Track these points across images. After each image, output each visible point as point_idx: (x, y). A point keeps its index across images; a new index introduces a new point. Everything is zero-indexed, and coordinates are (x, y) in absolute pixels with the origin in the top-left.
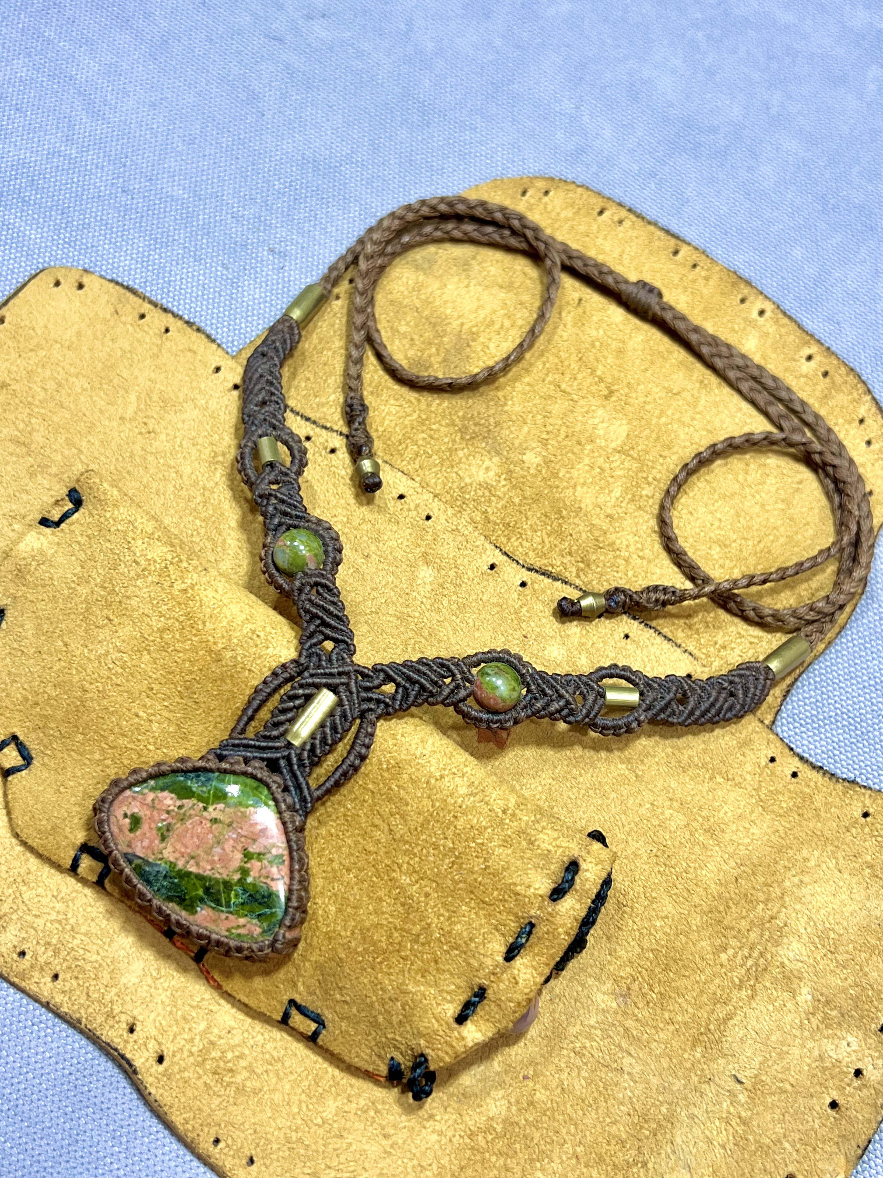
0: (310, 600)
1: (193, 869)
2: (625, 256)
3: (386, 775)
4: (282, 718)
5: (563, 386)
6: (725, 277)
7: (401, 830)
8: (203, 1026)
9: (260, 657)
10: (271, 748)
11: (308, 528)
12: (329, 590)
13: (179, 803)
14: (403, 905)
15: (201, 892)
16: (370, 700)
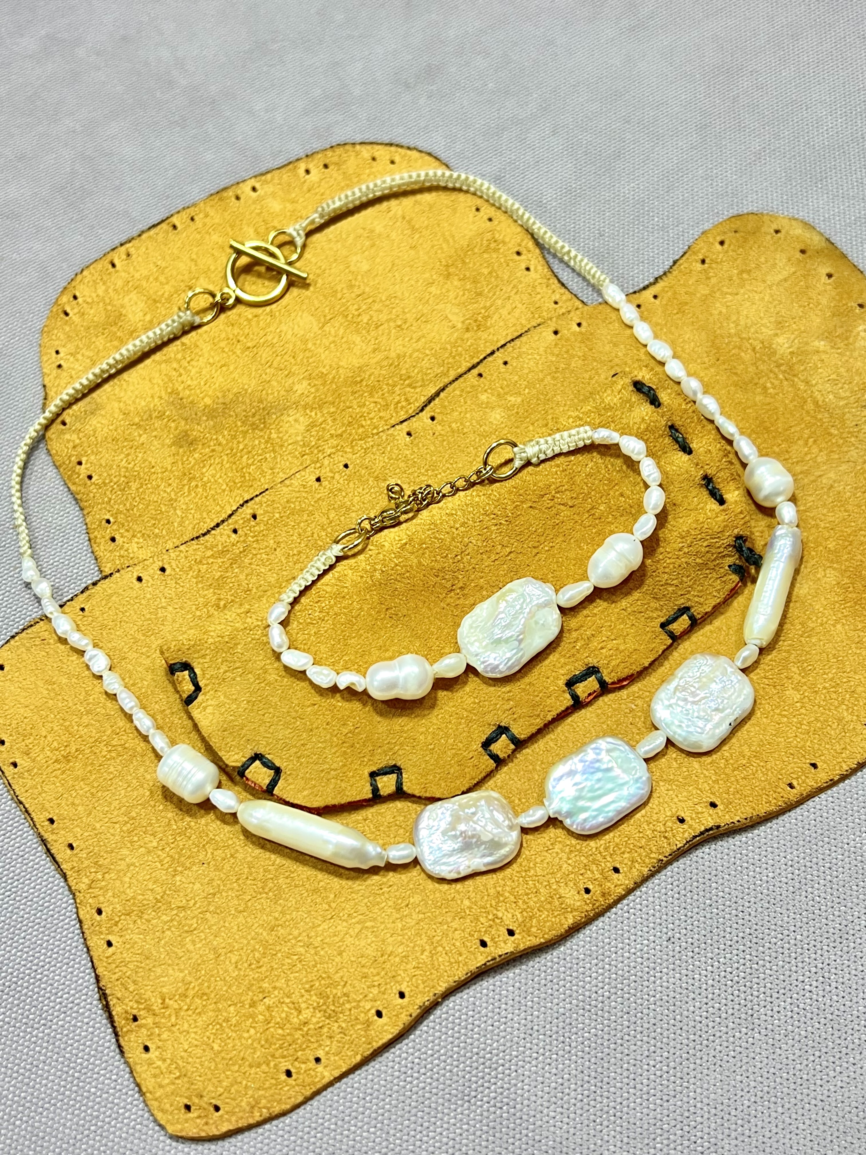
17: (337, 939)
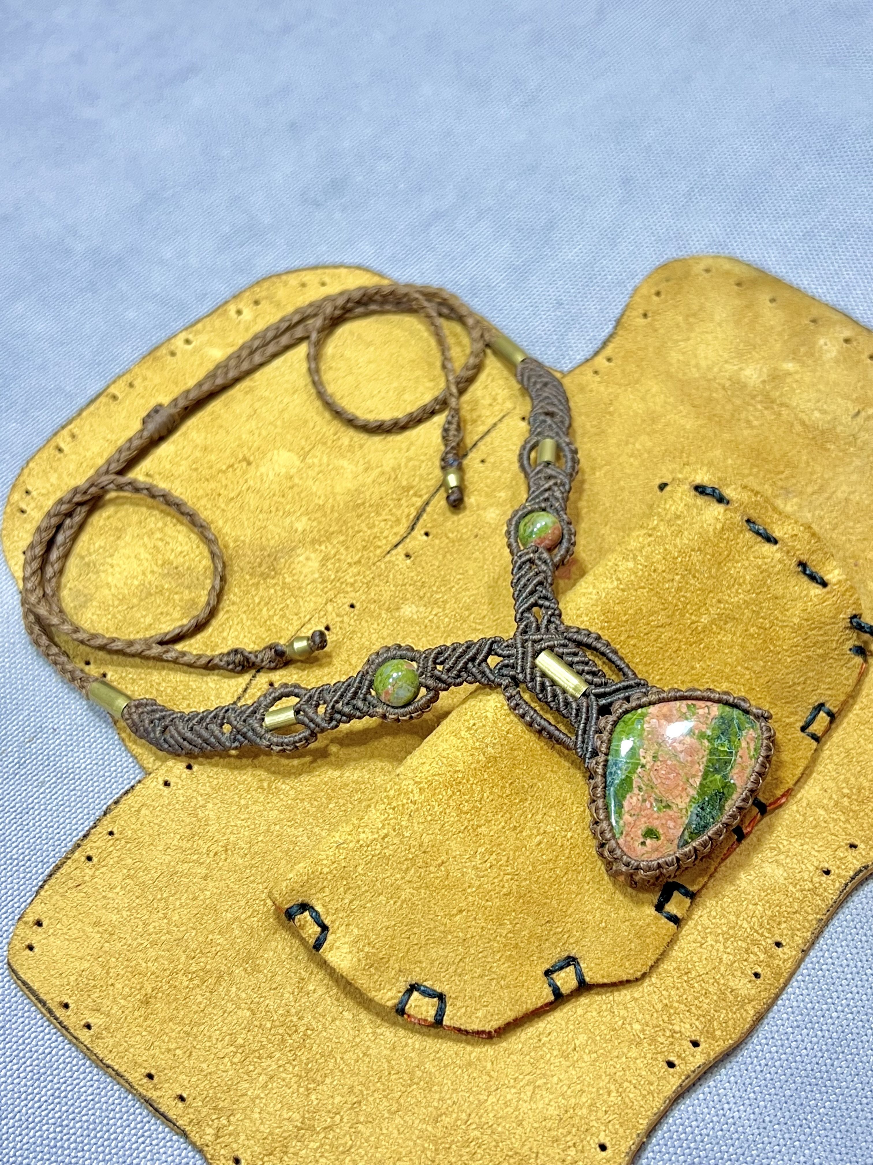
0: (449, 670)
1: (698, 781)
2: (109, 437)
3: (614, 624)
4: (561, 698)
5: (232, 495)
6: (146, 366)
7: (662, 618)
8: (821, 812)
9: (495, 722)
10: (588, 710)
11: (375, 671)
12: (440, 653)
13: (636, 791)
14: (726, 623)
15: (718, 777)
16: (547, 627)
17: (510, 1110)
